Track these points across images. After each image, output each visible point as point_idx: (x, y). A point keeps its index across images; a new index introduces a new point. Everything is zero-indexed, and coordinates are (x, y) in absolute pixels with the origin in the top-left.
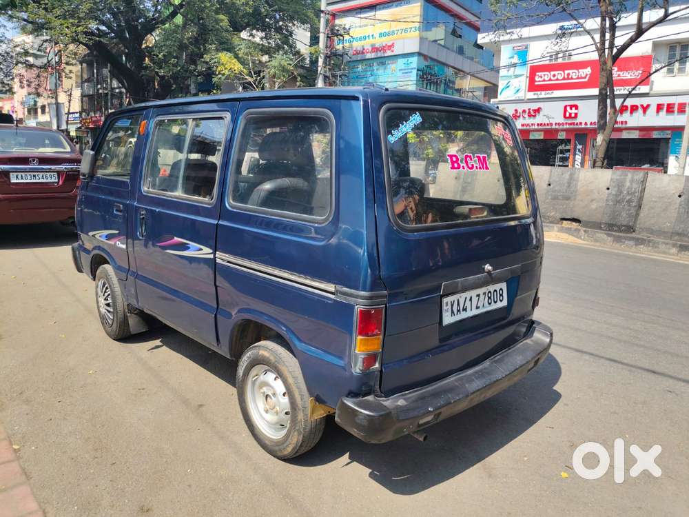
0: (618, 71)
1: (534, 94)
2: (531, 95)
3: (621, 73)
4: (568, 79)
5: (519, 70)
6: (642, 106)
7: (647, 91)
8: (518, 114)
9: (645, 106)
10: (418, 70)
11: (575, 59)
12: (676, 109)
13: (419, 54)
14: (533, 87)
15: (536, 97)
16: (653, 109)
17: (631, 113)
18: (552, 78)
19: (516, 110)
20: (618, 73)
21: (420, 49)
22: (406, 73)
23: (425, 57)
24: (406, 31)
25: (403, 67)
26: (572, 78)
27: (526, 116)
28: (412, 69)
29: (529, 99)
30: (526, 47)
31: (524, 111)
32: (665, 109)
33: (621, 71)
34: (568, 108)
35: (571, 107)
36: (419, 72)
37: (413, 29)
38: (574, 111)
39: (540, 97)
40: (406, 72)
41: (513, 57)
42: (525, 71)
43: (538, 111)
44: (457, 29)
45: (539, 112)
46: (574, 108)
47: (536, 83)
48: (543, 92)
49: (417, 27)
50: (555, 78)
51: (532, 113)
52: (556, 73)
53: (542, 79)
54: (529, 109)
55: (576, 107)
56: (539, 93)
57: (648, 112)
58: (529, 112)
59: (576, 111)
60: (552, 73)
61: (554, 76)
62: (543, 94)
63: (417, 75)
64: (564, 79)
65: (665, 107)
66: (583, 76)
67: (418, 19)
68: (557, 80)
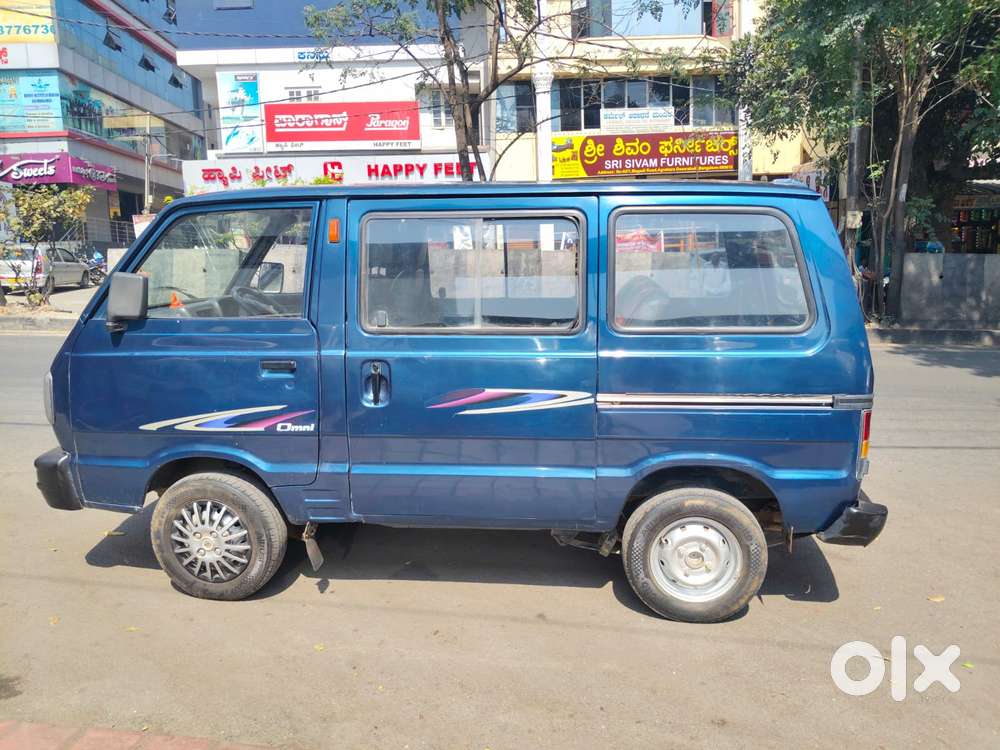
0: (381, 119)
1: (277, 145)
2: (272, 147)
3: (385, 122)
4: (320, 126)
5: (249, 111)
6: (418, 165)
7: (418, 147)
8: (261, 174)
9: (421, 166)
10: (62, 98)
11: (324, 99)
12: (455, 170)
13: (60, 71)
14: (272, 135)
15: (279, 149)
16: (430, 170)
17: (407, 174)
18: (298, 124)
19: (257, 168)
20: (382, 122)
21: (60, 63)
22: (39, 101)
23: (72, 78)
24: (26, 30)
25: (32, 90)
26: (325, 126)
27: (272, 175)
28: (52, 95)
29: (269, 153)
30: (255, 78)
31: (269, 170)
32: (443, 171)
33: (385, 120)
34: (329, 166)
35: (333, 165)
36: (65, 102)
37: (40, 30)
38: (336, 170)
39: (286, 149)
40: (41, 99)
41: (237, 91)
42: (259, 112)
43: (288, 169)
44: (114, 37)
45: (290, 172)
46: (336, 167)
47: (277, 130)
48: (289, 144)
49: (49, 26)
50: (303, 124)
51: (281, 172)
52: (303, 117)
53: (284, 125)
54: (276, 167)
55: (340, 166)
56: (283, 143)
57: (426, 172)
58: (276, 171)
59: (340, 171)
60: (298, 117)
61: (300, 121)
62: (289, 146)
63: (63, 108)
64: (314, 126)
65: (443, 167)
66: (339, 123)
67: (48, 12)
68: (305, 126)
